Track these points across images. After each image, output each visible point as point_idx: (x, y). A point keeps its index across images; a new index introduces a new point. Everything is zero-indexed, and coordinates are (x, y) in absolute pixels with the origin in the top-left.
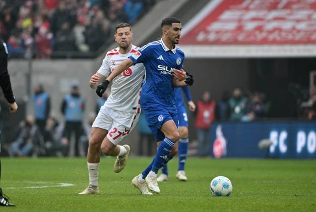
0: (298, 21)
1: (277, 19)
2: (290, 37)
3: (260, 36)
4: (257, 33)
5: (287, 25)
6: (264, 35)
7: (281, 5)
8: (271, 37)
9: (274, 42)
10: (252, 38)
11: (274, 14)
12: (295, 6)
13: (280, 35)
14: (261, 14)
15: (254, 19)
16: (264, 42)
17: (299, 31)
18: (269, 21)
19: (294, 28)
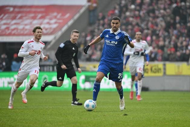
0: (26, 25)
1: (15, 24)
2: (22, 32)
3: (8, 32)
4: (7, 30)
5: (21, 27)
6: (10, 31)
7: (18, 18)
8: (13, 32)
9: (14, 35)
10: (4, 33)
11: (14, 22)
12: (24, 18)
13: (17, 31)
14: (9, 21)
15: (5, 24)
16: (10, 35)
17: (26, 30)
18: (12, 25)
19: (24, 28)
